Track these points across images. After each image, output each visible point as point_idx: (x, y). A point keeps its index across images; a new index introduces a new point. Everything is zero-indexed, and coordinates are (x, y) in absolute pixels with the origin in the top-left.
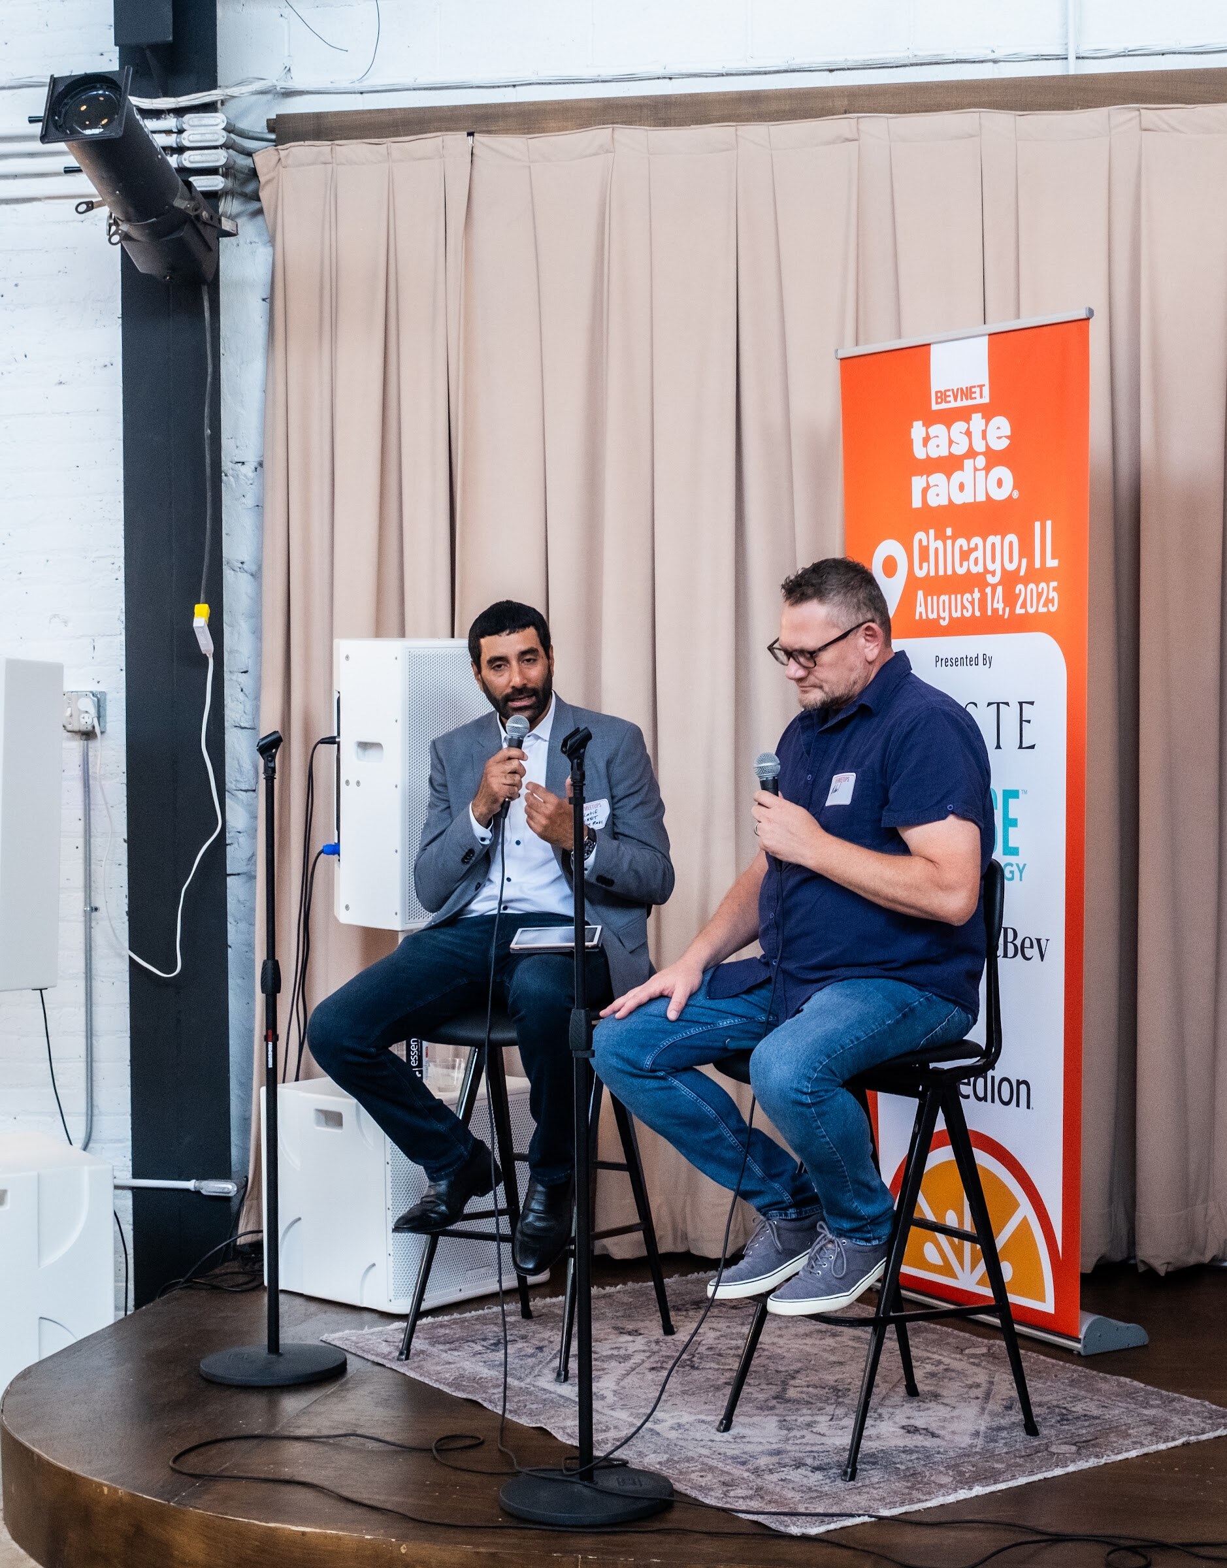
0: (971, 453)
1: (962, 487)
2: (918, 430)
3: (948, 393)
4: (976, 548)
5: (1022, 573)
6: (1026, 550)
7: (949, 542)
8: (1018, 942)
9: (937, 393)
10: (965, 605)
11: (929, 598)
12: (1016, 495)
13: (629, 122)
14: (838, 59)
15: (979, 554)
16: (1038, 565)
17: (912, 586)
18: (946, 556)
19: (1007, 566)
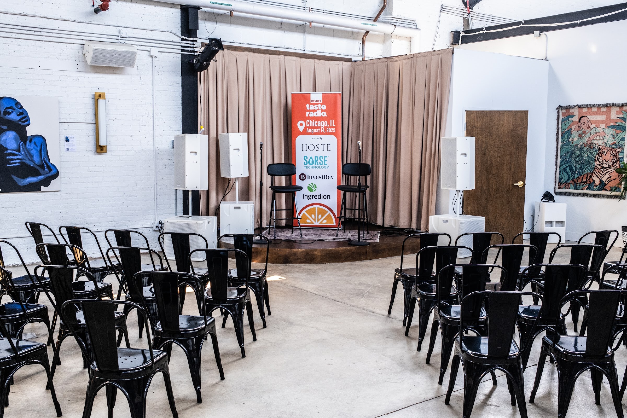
0: (318, 109)
1: (316, 114)
2: (308, 106)
3: (314, 101)
4: (319, 123)
5: (328, 127)
6: (329, 123)
7: (314, 122)
8: (327, 177)
9: (312, 100)
10: (318, 130)
12: (327, 116)
13: (250, 51)
15: (320, 124)
16: (331, 126)
17: (306, 127)
18: (313, 124)
19: (325, 126)
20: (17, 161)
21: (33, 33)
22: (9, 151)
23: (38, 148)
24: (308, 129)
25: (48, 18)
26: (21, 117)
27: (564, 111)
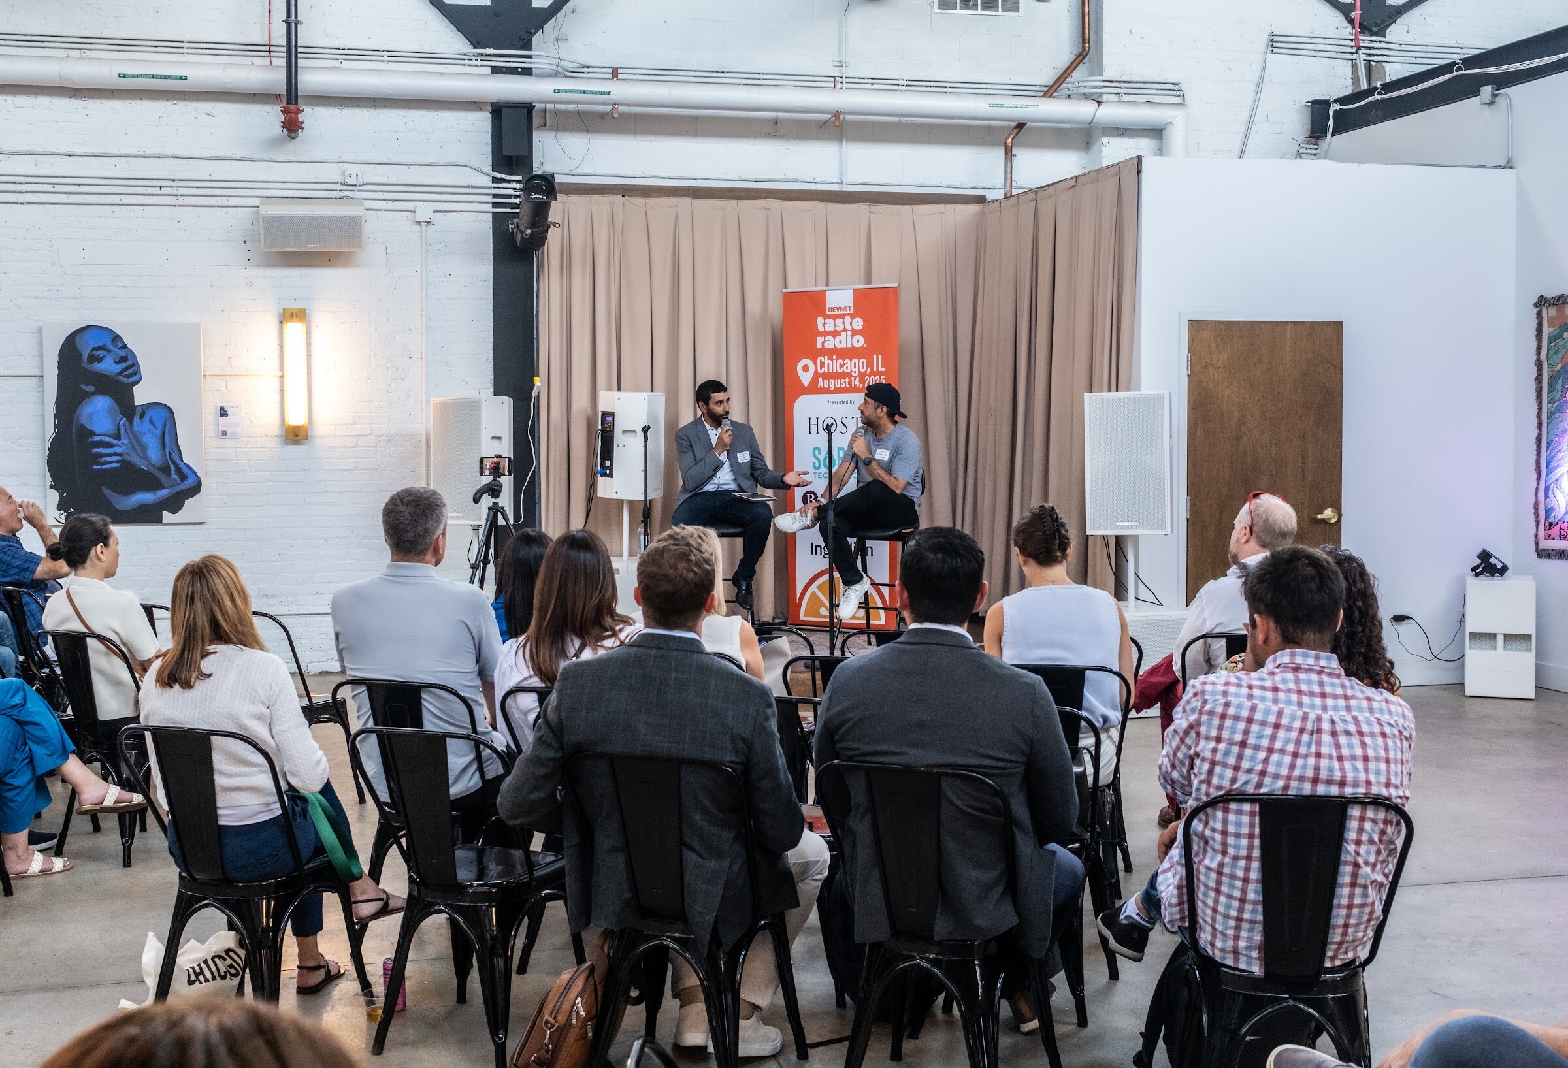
0: (845, 330)
1: (840, 342)
2: (820, 321)
3: (834, 309)
4: (847, 363)
5: (868, 372)
6: (870, 364)
7: (834, 361)
9: (829, 308)
10: (844, 383)
11: (824, 380)
12: (865, 345)
13: (684, 196)
14: (760, 177)
15: (849, 365)
17: (816, 375)
18: (833, 365)
19: (862, 370)
20: (114, 458)
21: (157, 191)
22: (97, 438)
23: (159, 432)
24: (821, 379)
25: (188, 158)
26: (123, 365)
27: (1553, 311)
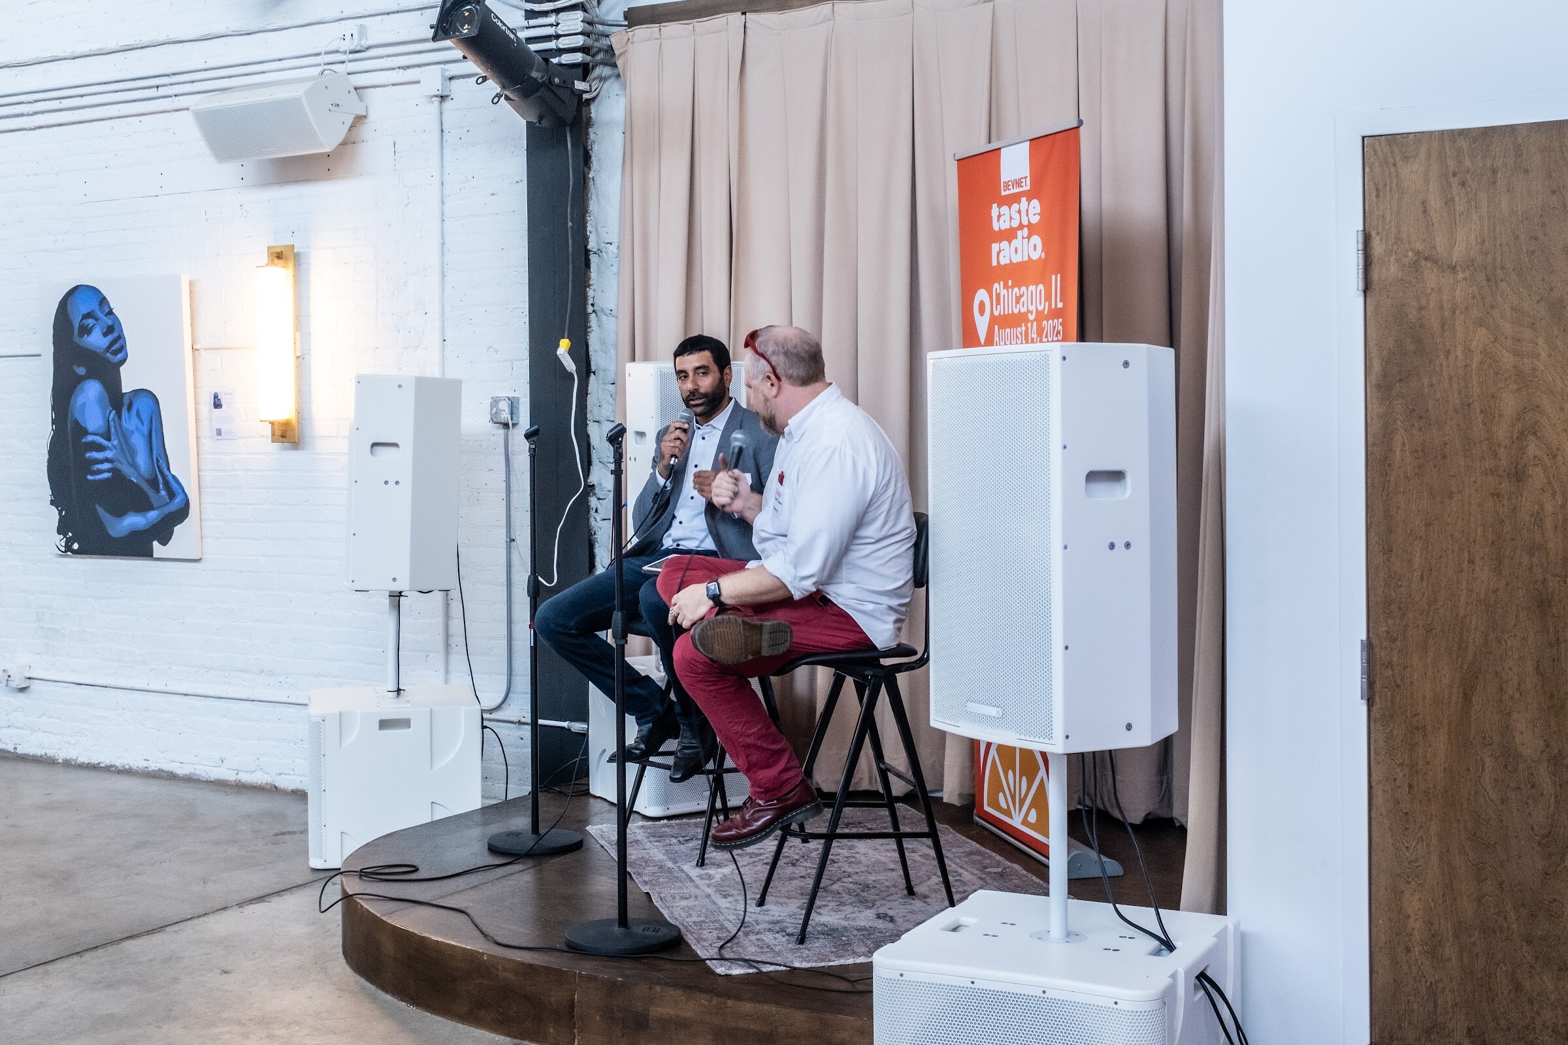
1: (1016, 251)
2: (994, 210)
3: (1010, 183)
4: (1023, 295)
6: (1048, 296)
9: (1004, 182)
11: (1001, 330)
12: (1043, 256)
15: (1025, 299)
16: (1053, 307)
17: (992, 322)
18: (1009, 300)
19: (1039, 308)
20: (106, 466)
21: (153, 93)
22: (90, 438)
23: (145, 429)
25: (182, 42)
26: (110, 338)
